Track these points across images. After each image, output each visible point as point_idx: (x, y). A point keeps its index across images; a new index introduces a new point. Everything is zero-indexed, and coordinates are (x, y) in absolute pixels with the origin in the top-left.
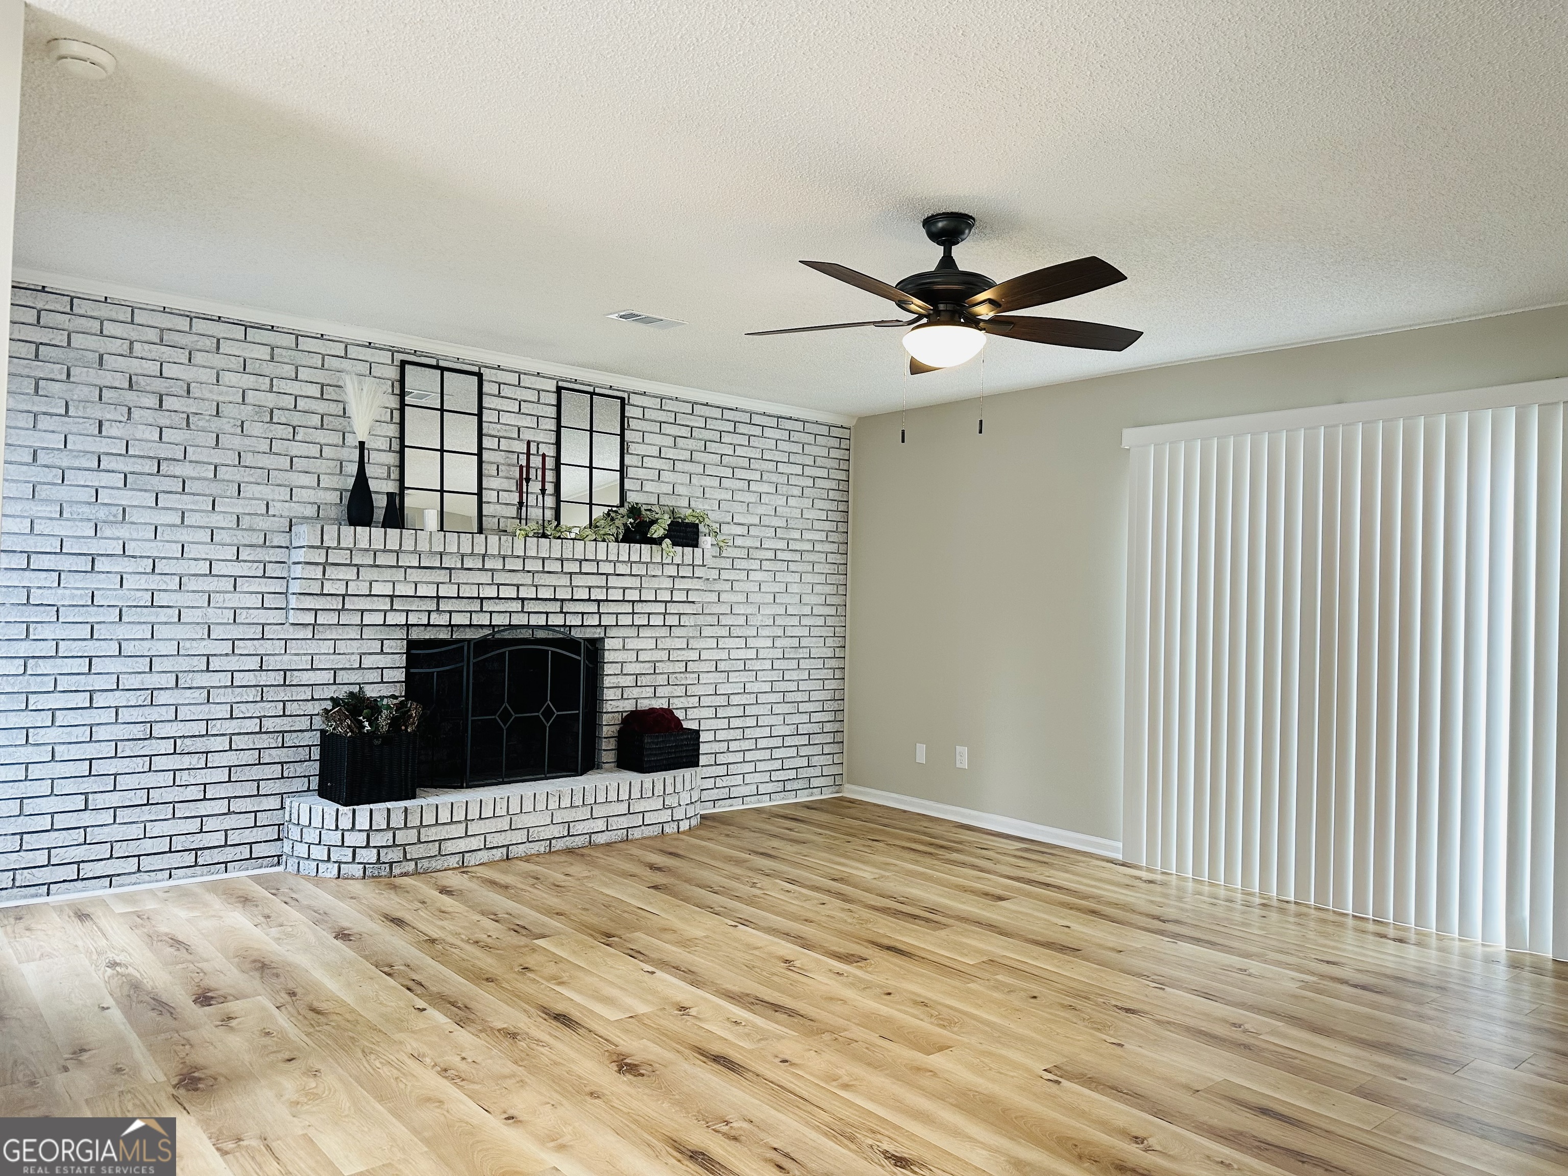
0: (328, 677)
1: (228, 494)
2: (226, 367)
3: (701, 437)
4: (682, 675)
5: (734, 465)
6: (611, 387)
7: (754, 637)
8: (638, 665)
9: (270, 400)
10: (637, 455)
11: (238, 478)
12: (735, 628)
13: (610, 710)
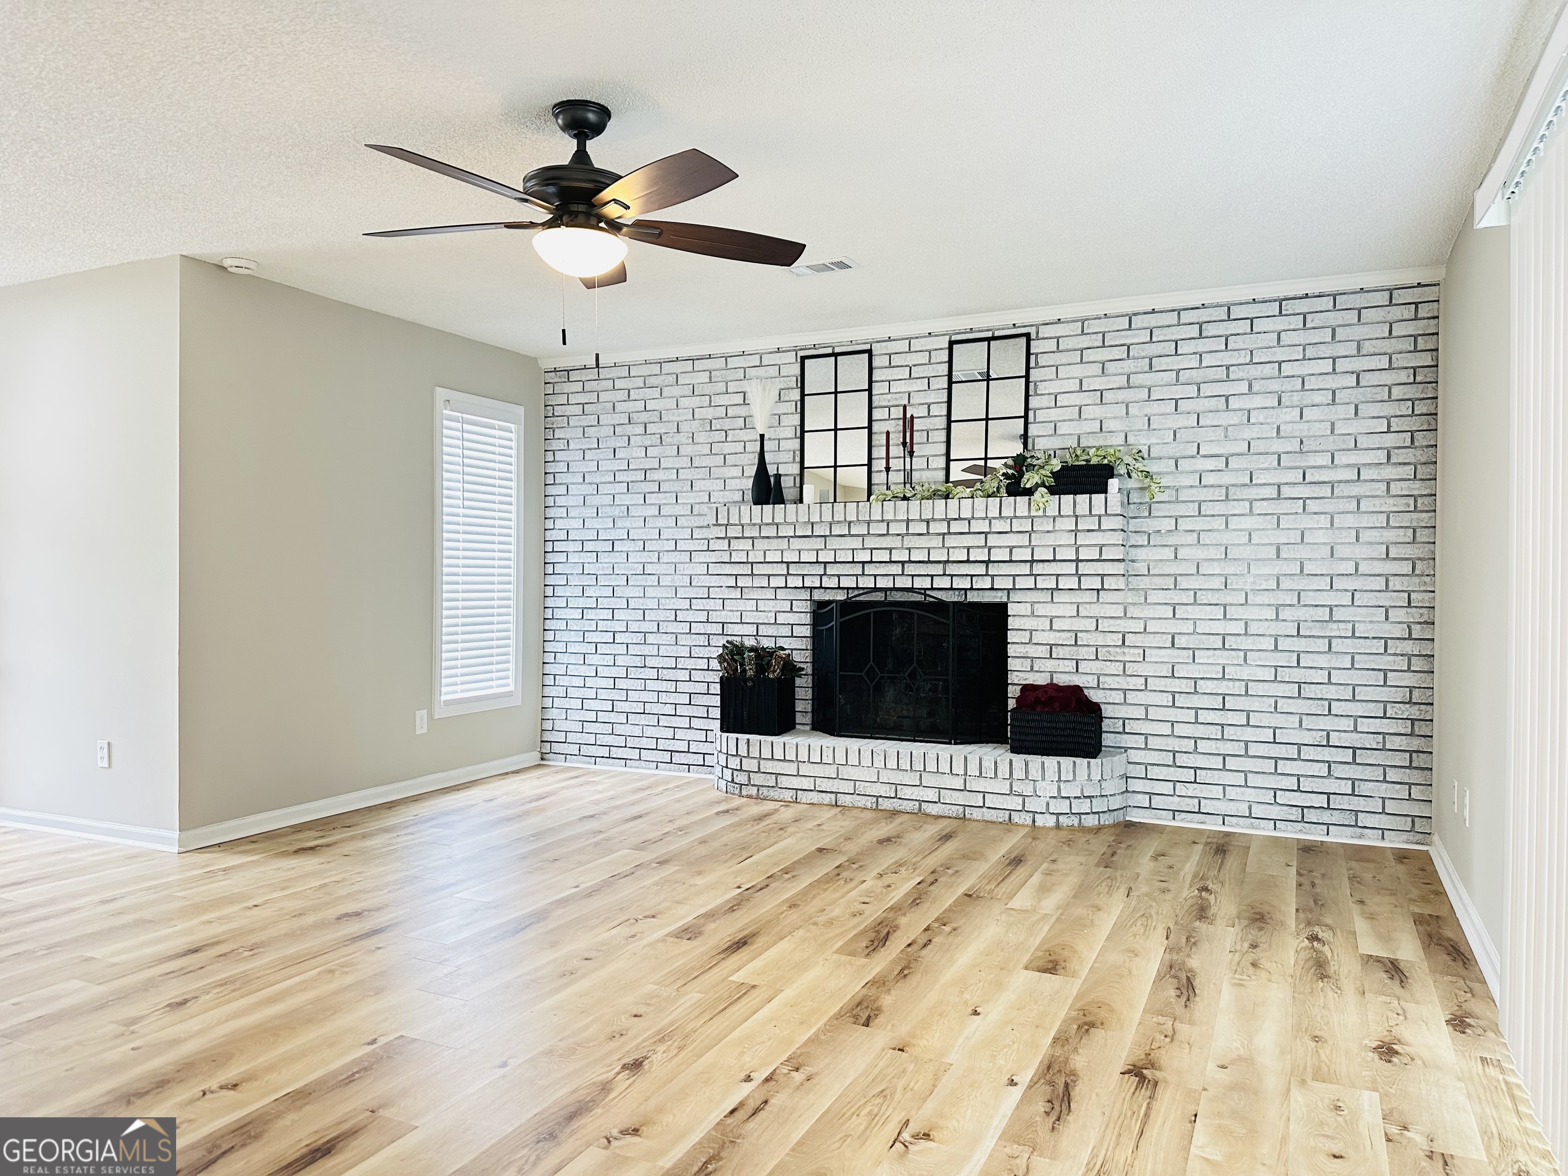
0: (752, 630)
1: (685, 489)
2: (682, 394)
3: (1143, 354)
4: (1118, 649)
5: (1199, 380)
6: (1014, 325)
7: (1242, 605)
8: (1052, 634)
9: (709, 413)
10: (1049, 394)
11: (690, 477)
12: (1204, 593)
13: (1016, 682)
